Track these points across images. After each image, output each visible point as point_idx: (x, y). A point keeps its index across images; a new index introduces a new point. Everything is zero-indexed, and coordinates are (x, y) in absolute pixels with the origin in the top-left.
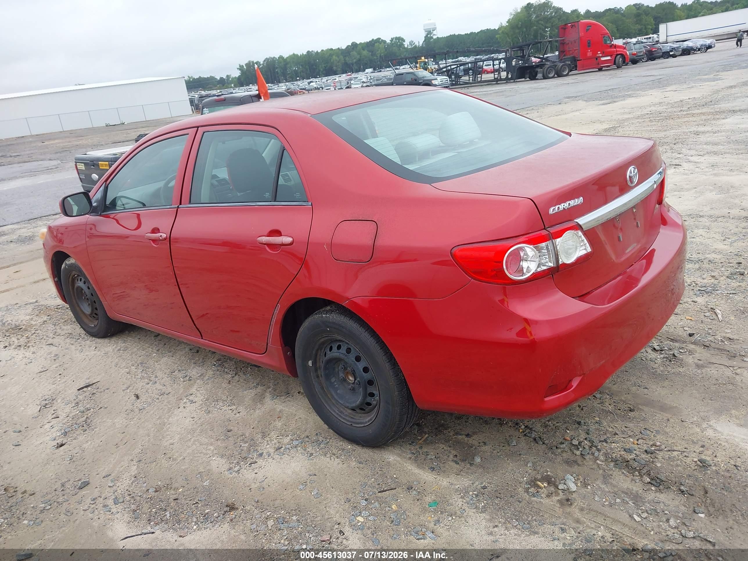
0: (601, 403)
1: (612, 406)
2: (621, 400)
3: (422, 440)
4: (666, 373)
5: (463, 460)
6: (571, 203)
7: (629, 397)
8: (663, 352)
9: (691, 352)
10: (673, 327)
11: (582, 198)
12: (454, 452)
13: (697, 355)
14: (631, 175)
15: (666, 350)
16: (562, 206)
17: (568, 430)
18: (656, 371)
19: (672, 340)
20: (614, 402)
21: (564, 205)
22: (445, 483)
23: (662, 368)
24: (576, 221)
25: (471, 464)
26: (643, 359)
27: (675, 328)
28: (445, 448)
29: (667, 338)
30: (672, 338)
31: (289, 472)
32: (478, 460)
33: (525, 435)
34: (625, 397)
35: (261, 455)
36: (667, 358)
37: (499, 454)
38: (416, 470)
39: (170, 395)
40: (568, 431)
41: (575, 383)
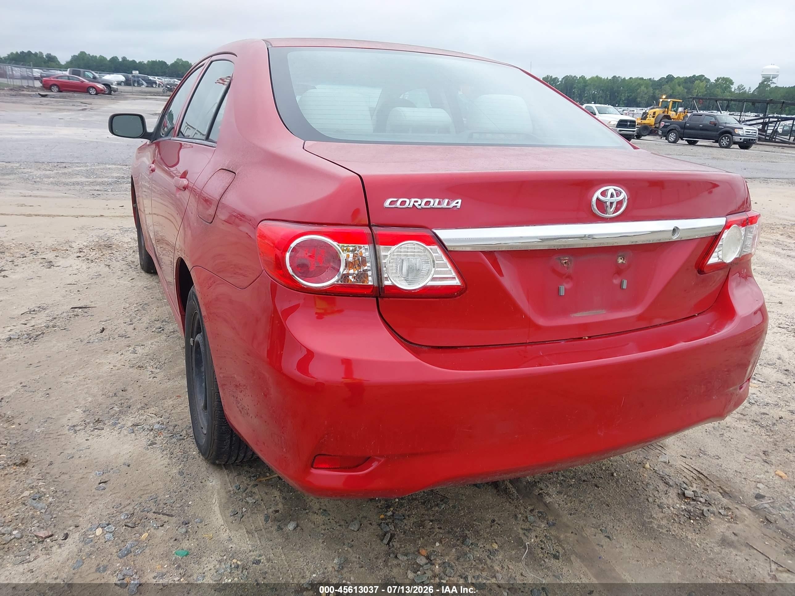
0: (526, 530)
1: (538, 540)
2: (557, 538)
3: (267, 478)
4: (664, 531)
5: (275, 520)
6: (432, 204)
7: (572, 538)
8: (692, 503)
9: (735, 519)
10: (744, 477)
11: (460, 201)
12: (280, 506)
13: (739, 527)
14: (601, 198)
15: (700, 502)
16: (410, 203)
17: (441, 542)
18: (651, 522)
19: (725, 494)
20: (546, 536)
21: (415, 202)
22: (226, 534)
23: (664, 522)
24: (435, 231)
25: (280, 528)
26: (651, 500)
27: (745, 478)
28: (277, 498)
29: (720, 487)
30: (727, 489)
31: (113, 452)
32: (291, 526)
33: (379, 525)
34: (566, 537)
35: (115, 424)
36: (689, 512)
37: (323, 532)
38: (216, 508)
40: (437, 544)
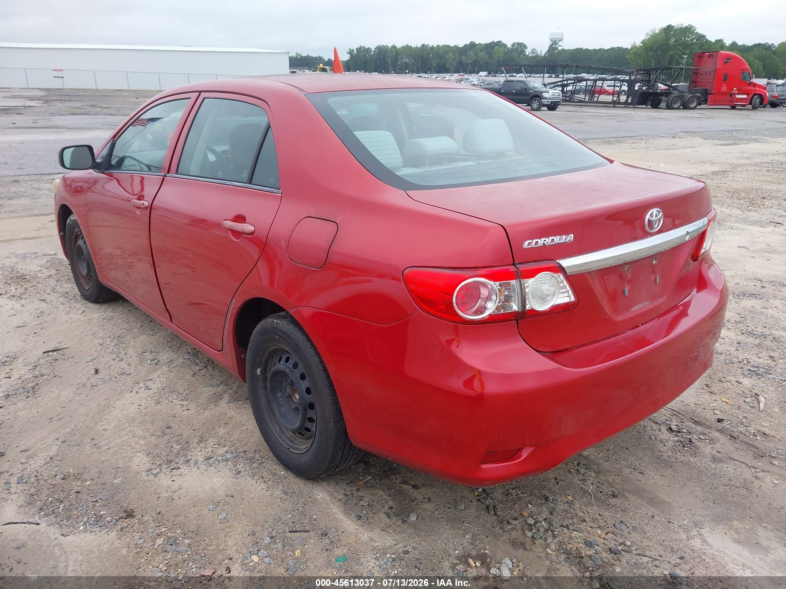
0: (582, 480)
1: (595, 486)
2: (607, 481)
3: (363, 482)
4: (673, 460)
5: (397, 515)
6: (555, 240)
7: (618, 480)
8: (679, 434)
9: (712, 441)
10: (702, 407)
11: (572, 235)
12: (391, 503)
13: (718, 446)
14: (651, 219)
15: (684, 432)
16: (541, 242)
17: (531, 504)
18: (662, 455)
19: (696, 423)
20: (598, 482)
21: (545, 241)
22: (365, 537)
23: (670, 453)
24: (558, 261)
25: (404, 521)
26: (653, 438)
27: (704, 408)
28: (384, 496)
29: (691, 418)
30: (696, 419)
31: (207, 487)
32: (413, 518)
33: (479, 500)
34: (613, 479)
35: (188, 461)
36: (681, 442)
37: (440, 516)
38: (340, 516)
39: (130, 376)
40: (530, 506)
41: (525, 454)
